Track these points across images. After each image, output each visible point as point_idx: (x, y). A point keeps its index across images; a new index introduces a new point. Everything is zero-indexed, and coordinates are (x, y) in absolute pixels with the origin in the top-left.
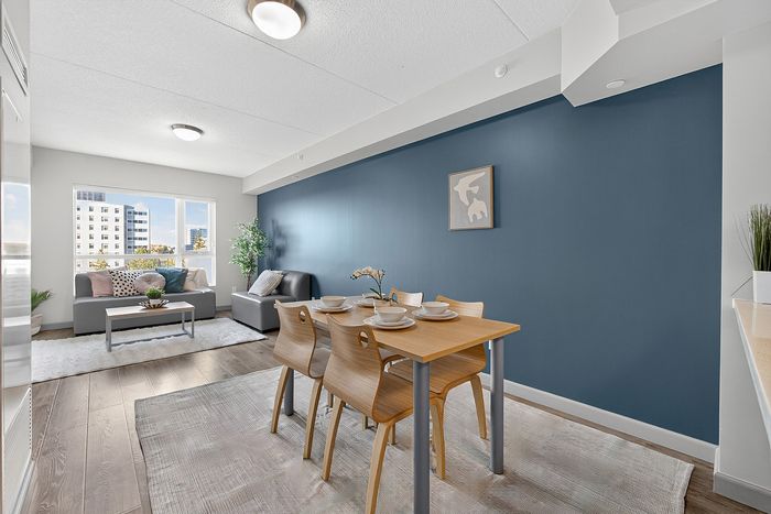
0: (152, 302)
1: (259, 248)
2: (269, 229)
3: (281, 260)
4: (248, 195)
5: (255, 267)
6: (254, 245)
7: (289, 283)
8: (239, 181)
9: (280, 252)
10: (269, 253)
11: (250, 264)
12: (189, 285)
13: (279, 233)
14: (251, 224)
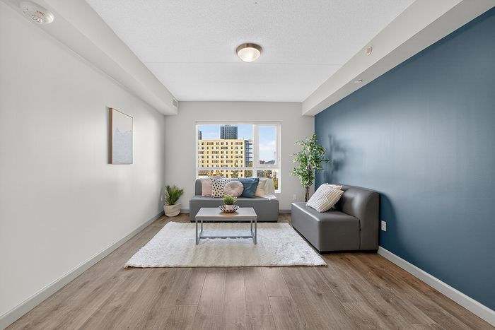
0: (228, 207)
1: (316, 162)
2: (327, 145)
3: (339, 174)
4: (306, 116)
5: (313, 179)
6: (312, 159)
7: (351, 200)
8: (299, 105)
9: (338, 166)
10: (326, 167)
11: (308, 176)
12: (259, 192)
13: (337, 147)
14: (309, 140)
